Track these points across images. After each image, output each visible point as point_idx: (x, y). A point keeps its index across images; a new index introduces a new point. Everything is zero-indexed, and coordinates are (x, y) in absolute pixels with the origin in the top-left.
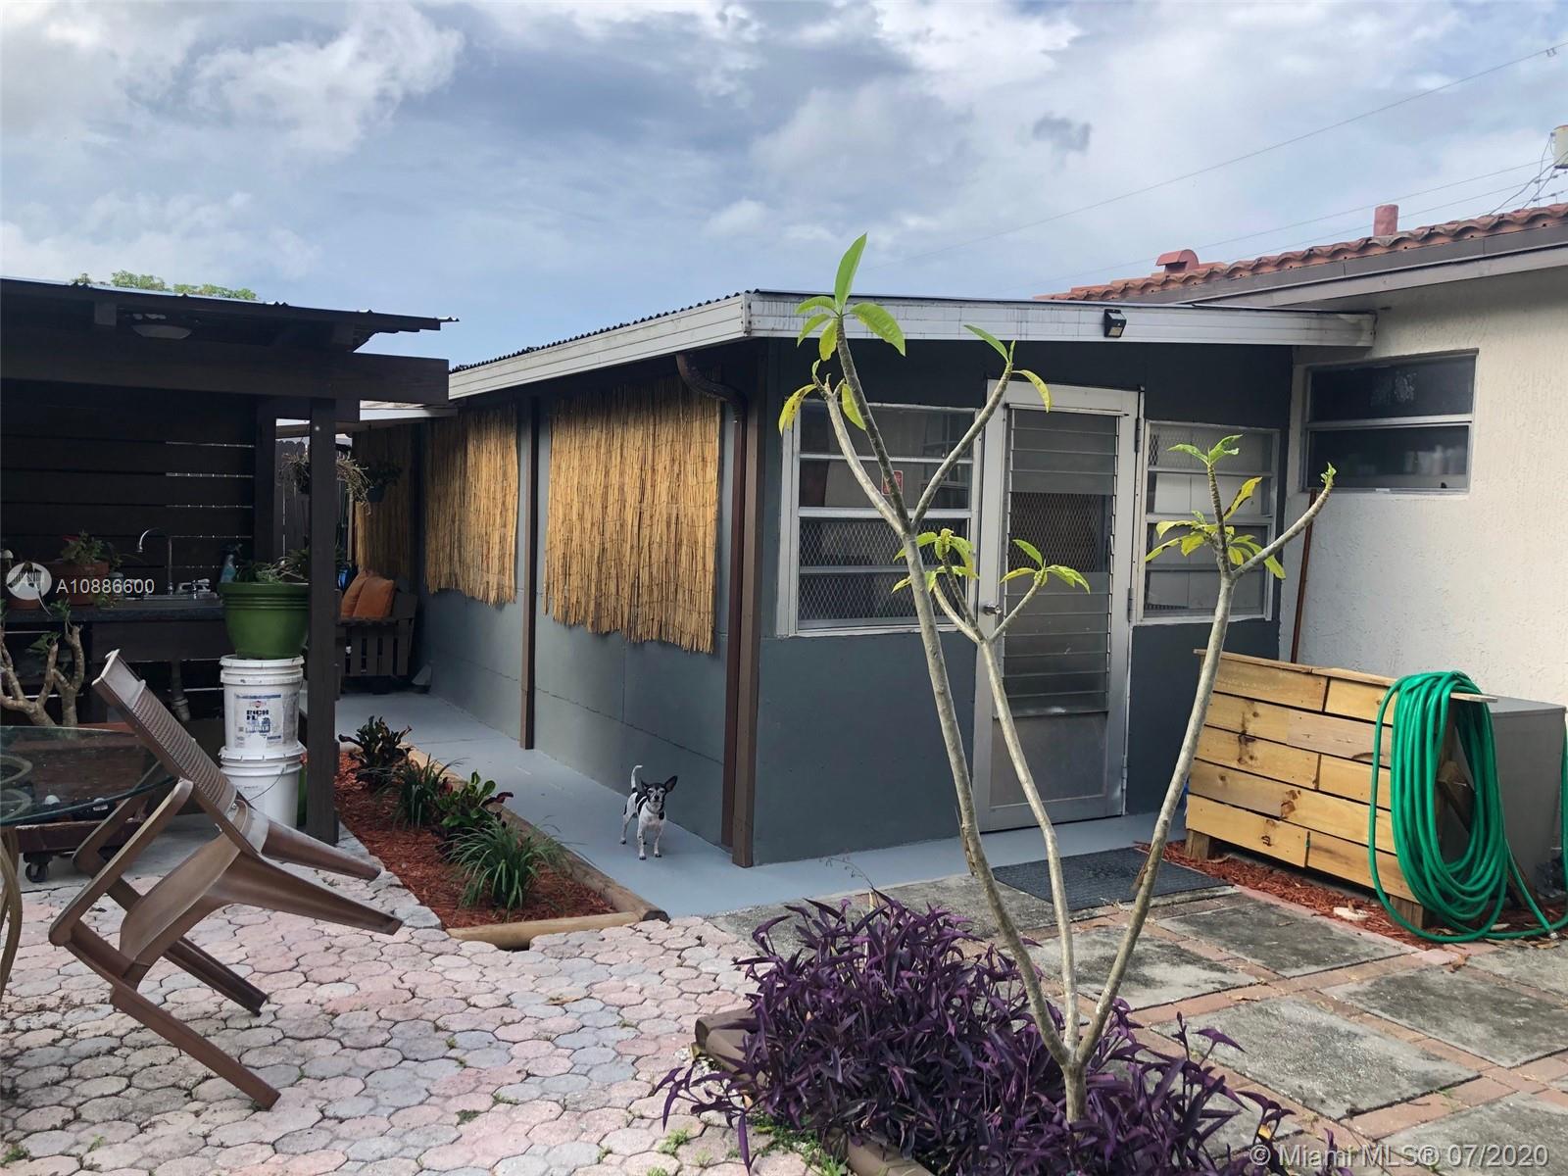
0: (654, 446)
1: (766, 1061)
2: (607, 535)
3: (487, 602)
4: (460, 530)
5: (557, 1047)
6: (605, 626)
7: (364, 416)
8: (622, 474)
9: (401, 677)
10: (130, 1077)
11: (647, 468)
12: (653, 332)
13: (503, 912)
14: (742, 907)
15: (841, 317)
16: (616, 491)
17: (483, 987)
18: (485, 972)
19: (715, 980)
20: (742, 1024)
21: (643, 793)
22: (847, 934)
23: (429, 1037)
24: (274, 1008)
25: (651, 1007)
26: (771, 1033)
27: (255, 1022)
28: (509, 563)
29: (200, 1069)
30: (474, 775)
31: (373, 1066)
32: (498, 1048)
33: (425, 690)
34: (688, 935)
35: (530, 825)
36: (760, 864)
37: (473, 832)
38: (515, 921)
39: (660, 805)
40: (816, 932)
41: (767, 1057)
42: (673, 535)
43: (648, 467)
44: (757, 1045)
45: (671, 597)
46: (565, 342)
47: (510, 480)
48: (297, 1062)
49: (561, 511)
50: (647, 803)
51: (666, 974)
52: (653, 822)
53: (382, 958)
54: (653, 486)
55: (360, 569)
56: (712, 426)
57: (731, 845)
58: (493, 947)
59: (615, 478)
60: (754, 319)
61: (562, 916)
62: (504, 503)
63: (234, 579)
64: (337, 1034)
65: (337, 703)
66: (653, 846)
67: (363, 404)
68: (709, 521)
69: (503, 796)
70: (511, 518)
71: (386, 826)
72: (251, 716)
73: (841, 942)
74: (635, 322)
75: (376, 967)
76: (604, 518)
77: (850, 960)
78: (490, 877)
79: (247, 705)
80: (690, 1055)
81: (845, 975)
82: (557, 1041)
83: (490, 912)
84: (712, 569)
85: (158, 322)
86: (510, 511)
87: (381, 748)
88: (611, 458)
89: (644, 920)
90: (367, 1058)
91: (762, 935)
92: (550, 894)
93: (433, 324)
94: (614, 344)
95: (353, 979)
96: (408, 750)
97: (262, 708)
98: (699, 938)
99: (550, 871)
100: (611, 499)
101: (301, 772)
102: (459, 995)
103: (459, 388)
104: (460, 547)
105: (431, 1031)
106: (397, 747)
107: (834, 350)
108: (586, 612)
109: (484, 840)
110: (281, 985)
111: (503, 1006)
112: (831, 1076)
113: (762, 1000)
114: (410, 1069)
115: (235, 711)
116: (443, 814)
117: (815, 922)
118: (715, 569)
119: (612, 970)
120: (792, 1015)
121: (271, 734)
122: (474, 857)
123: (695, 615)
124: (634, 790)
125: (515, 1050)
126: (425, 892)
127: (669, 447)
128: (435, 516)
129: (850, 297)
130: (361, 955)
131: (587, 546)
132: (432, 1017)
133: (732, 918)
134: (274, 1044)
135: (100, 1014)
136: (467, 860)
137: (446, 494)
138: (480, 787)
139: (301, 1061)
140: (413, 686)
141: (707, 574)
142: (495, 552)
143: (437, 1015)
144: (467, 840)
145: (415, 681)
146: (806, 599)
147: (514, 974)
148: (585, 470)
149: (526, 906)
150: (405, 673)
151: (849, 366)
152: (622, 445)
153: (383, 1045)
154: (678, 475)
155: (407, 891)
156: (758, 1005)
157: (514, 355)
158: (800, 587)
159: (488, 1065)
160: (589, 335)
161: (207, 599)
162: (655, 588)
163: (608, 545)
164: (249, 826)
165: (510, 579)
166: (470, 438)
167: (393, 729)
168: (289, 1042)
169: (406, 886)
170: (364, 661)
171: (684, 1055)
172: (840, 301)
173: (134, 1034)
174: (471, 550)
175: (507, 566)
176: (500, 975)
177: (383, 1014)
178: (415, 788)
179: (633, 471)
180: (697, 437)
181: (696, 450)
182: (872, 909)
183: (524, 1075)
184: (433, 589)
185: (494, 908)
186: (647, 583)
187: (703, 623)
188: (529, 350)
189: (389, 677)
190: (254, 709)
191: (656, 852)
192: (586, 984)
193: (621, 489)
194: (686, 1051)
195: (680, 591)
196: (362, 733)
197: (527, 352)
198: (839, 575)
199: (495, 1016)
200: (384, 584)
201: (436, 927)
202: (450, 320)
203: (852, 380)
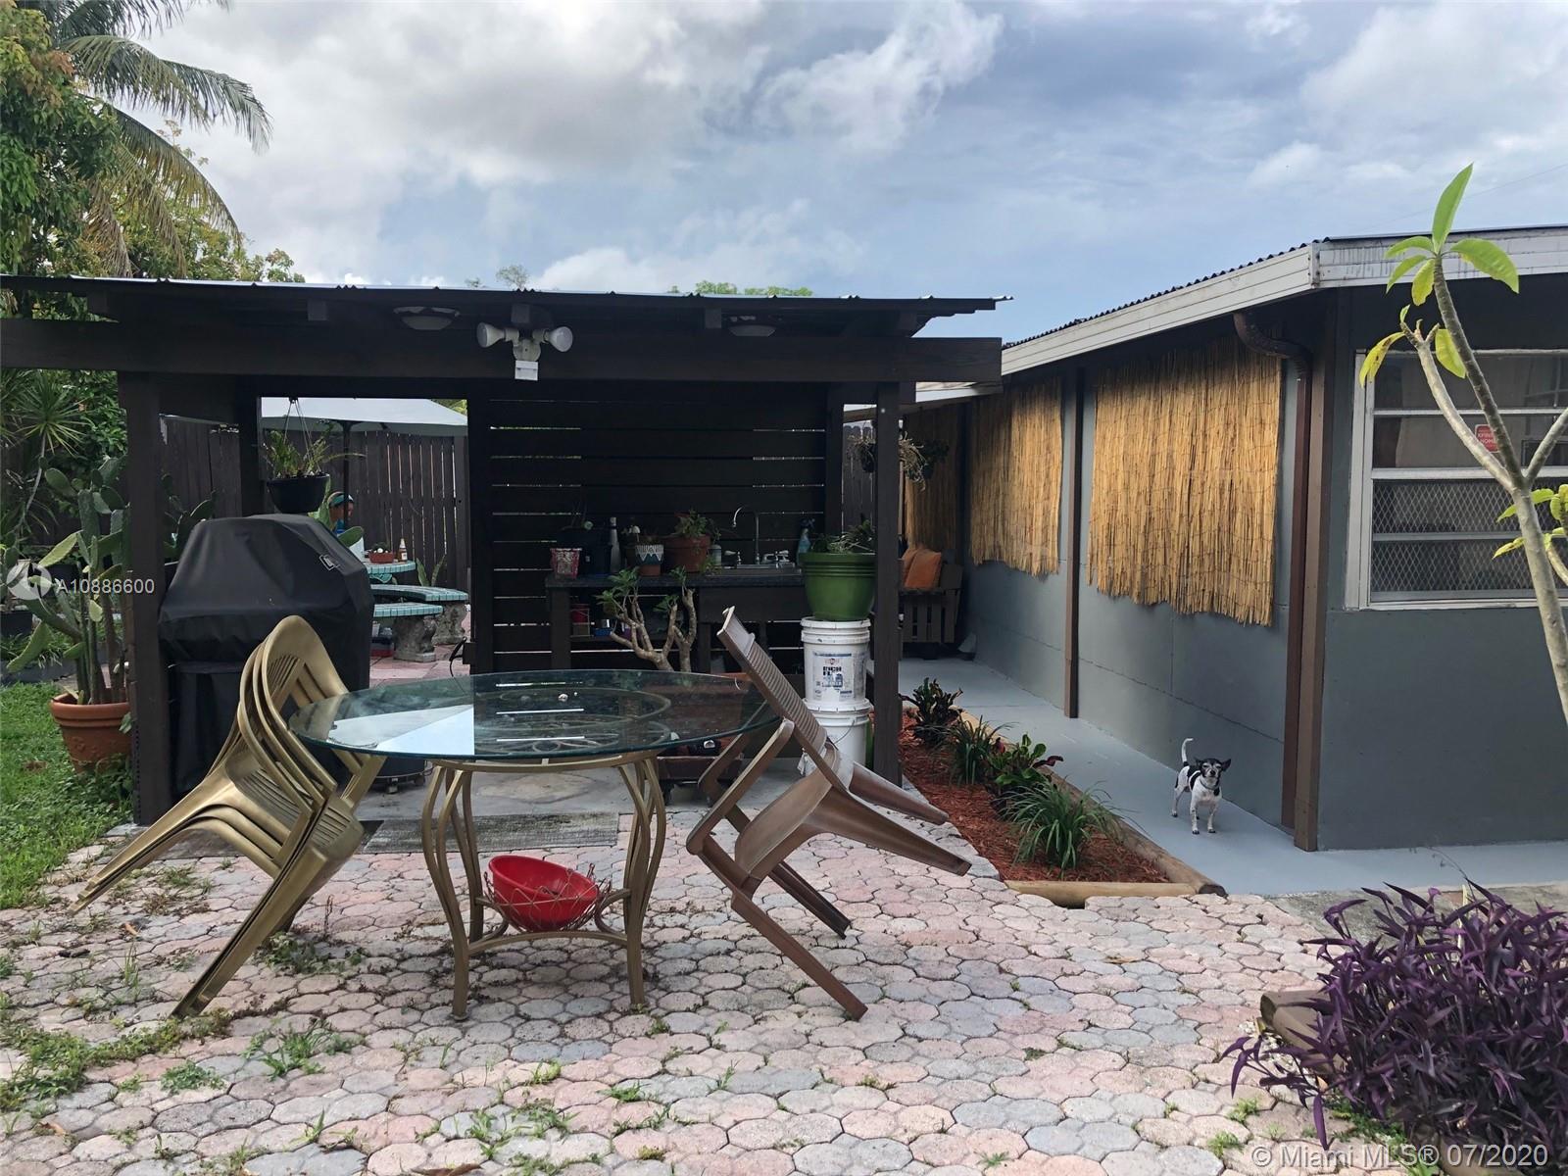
0: (1206, 411)
1: (1344, 1044)
2: (1154, 505)
3: (1030, 573)
4: (1003, 504)
5: (1117, 1003)
6: (1152, 596)
7: (920, 398)
8: (1170, 442)
9: (948, 644)
10: (744, 976)
11: (1199, 437)
12: (1209, 293)
13: (1057, 870)
14: (1306, 891)
15: (1439, 258)
16: (1164, 459)
17: (1042, 939)
18: (1043, 924)
19: (1279, 960)
20: (1315, 1004)
21: (1197, 768)
22: (1437, 925)
23: (993, 977)
24: (856, 933)
25: (1210, 979)
26: (1349, 1017)
27: (841, 943)
28: (1052, 536)
29: (801, 976)
30: (1025, 737)
31: (945, 997)
32: (1059, 996)
33: (970, 657)
34: (1248, 912)
35: (1079, 792)
36: (1326, 849)
37: (1024, 791)
38: (1069, 880)
39: (1215, 780)
40: (1400, 921)
41: (1344, 1039)
42: (1226, 503)
43: (1200, 433)
44: (1332, 1027)
45: (1224, 567)
46: (1114, 311)
47: (1054, 452)
48: (880, 983)
49: (1105, 480)
50: (1200, 777)
51: (1225, 947)
52: (1208, 798)
53: (947, 900)
54: (1205, 452)
55: (909, 543)
56: (1272, 386)
57: (1292, 826)
58: (1050, 903)
59: (1163, 447)
60: (1323, 270)
61: (1116, 881)
62: (1047, 476)
63: (809, 550)
64: (912, 964)
65: (899, 663)
66: (1207, 822)
67: (919, 385)
68: (1267, 486)
69: (1052, 760)
70: (1055, 489)
71: (942, 781)
72: (827, 671)
73: (1430, 934)
74: (1189, 285)
75: (942, 909)
76: (1151, 487)
77: (1441, 953)
78: (1045, 835)
79: (823, 662)
80: (1256, 1029)
81: (1434, 968)
82: (1117, 997)
83: (1044, 869)
84: (1270, 538)
85: (749, 323)
86: (1053, 484)
87: (937, 710)
88: (1158, 425)
89: (1200, 893)
90: (941, 989)
91: (1336, 915)
92: (1101, 859)
93: (988, 304)
94: (1166, 308)
95: (921, 916)
96: (961, 711)
97: (835, 665)
98: (1261, 917)
99: (1103, 836)
100: (1158, 467)
101: (869, 724)
102: (1019, 942)
103: (1012, 363)
104: (1003, 520)
105: (996, 972)
106: (951, 707)
107: (1429, 292)
108: (1131, 583)
109: (1038, 799)
110: (860, 914)
111: (1061, 958)
112: (1421, 1069)
113: (1337, 981)
114: (977, 1004)
115: (813, 666)
116: (996, 773)
117: (1398, 909)
118: (1274, 537)
119: (1168, 937)
120: (1372, 1002)
121: (843, 689)
122: (1026, 815)
123: (1251, 587)
124: (1186, 764)
125: (1076, 999)
126: (982, 845)
127: (1223, 409)
128: (980, 491)
129: (1451, 234)
130: (928, 895)
131: (1133, 515)
132: (996, 959)
133: (1295, 901)
134: (858, 965)
135: (718, 920)
136: (1022, 817)
137: (991, 470)
138: (1031, 749)
139: (883, 982)
140: (960, 652)
141: (1265, 543)
142: (1039, 524)
143: (1000, 959)
144: (1020, 799)
145: (961, 649)
146: (1380, 569)
147: (1071, 930)
148: (1132, 439)
149: (1079, 868)
150: (952, 640)
151: (1449, 309)
152: (1171, 412)
153: (952, 979)
154: (1232, 440)
155: (966, 842)
156: (1333, 986)
157: (1061, 329)
158: (1373, 557)
159: (1051, 1011)
160: (1139, 302)
161: (787, 568)
162: (1206, 558)
163: (1155, 515)
164: (838, 766)
165: (1053, 549)
166: (1016, 413)
167: (946, 691)
168: (871, 965)
169: (964, 837)
170: (915, 628)
171: (1250, 1028)
172: (1439, 239)
173: (745, 940)
174: (1015, 524)
175: (1050, 537)
176: (1058, 930)
177: (951, 950)
178: (969, 747)
179: (1182, 439)
180: (1254, 399)
181: (1253, 410)
182: (1465, 902)
183: (1087, 1025)
184: (977, 561)
185: (1048, 865)
186: (1197, 553)
187: (1261, 595)
188: (1077, 322)
189: (937, 643)
190: (830, 666)
191: (1210, 828)
192: (1144, 947)
193: (1170, 456)
194: (1251, 1024)
195: (1234, 560)
196: (918, 693)
197: (1075, 324)
198: (1420, 543)
199: (1055, 967)
200: (934, 555)
201: (994, 877)
202: (1005, 299)
203: (1453, 323)
